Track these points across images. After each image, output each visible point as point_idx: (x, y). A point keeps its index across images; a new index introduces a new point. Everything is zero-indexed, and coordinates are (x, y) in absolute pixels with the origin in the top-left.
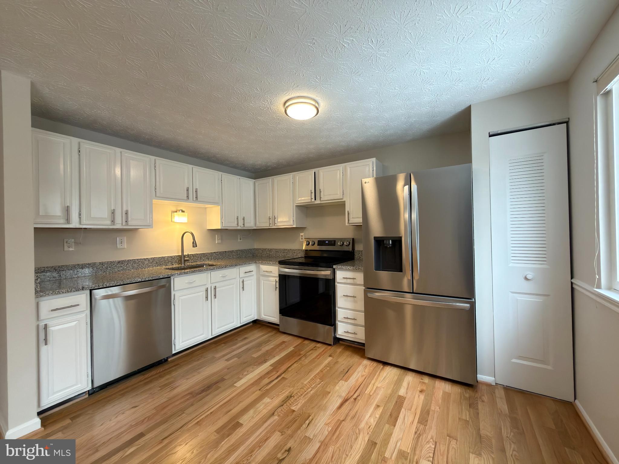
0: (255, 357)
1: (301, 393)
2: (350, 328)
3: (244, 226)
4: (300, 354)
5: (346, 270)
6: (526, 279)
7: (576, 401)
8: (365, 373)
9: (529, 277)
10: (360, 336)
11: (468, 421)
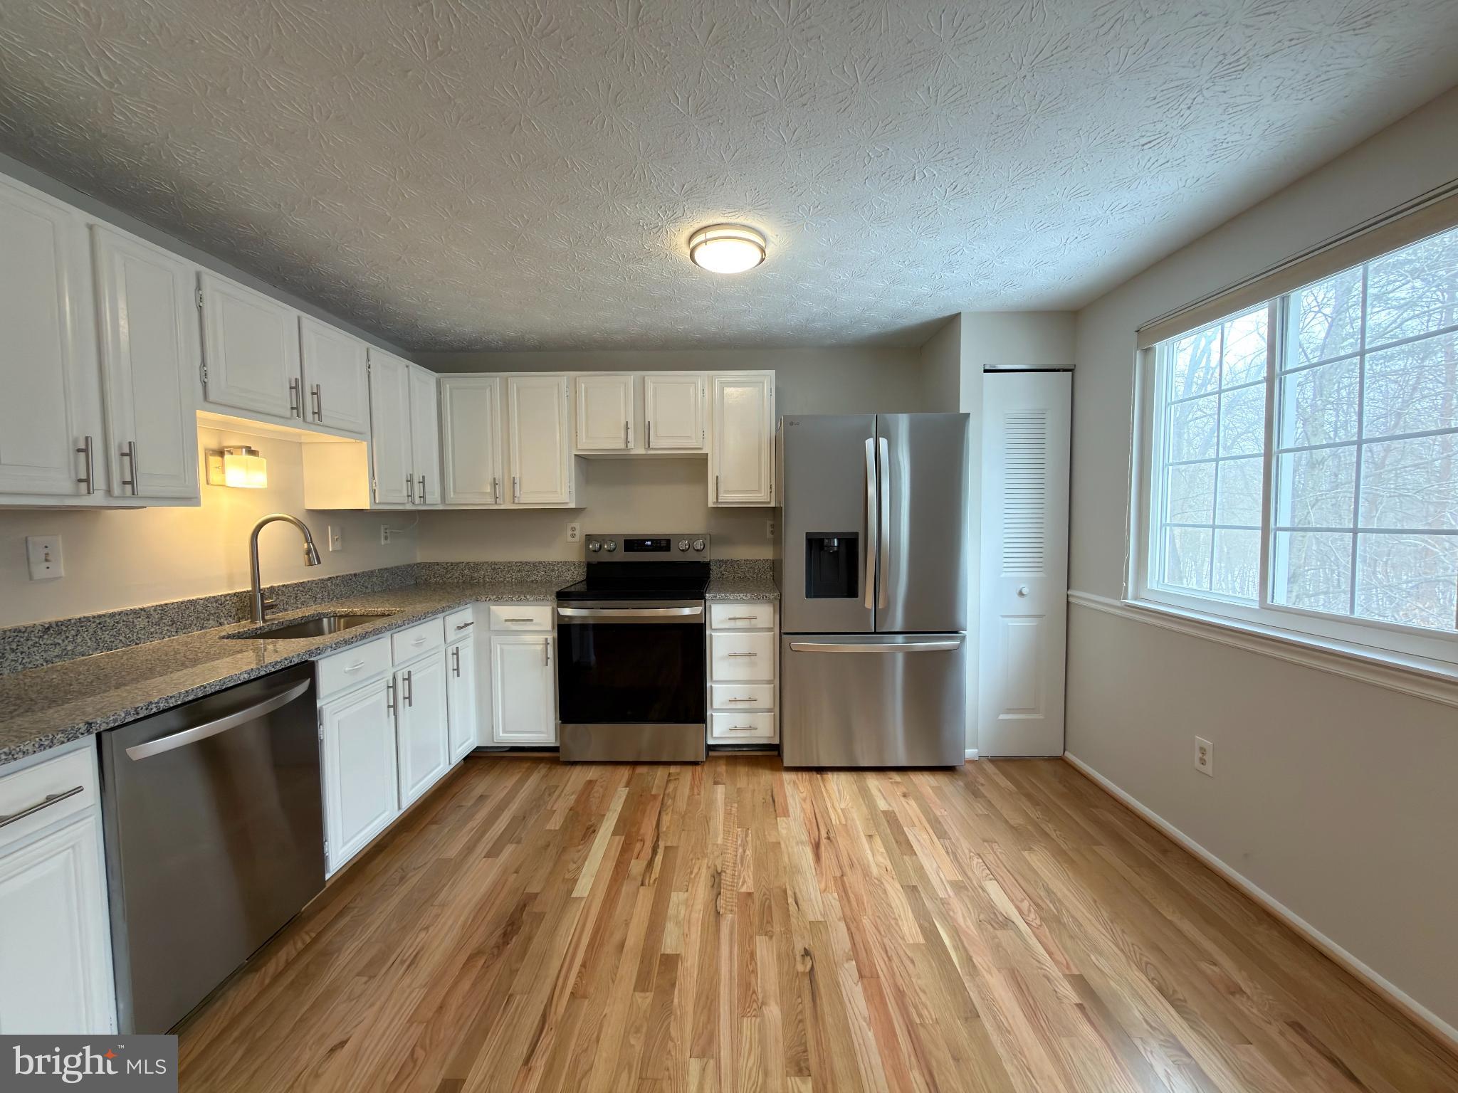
0: (557, 828)
1: (732, 861)
2: (741, 720)
3: (424, 501)
4: (655, 797)
5: (736, 601)
6: (1021, 594)
7: (1066, 752)
8: (804, 794)
9: (1025, 591)
10: (763, 731)
11: (988, 815)
